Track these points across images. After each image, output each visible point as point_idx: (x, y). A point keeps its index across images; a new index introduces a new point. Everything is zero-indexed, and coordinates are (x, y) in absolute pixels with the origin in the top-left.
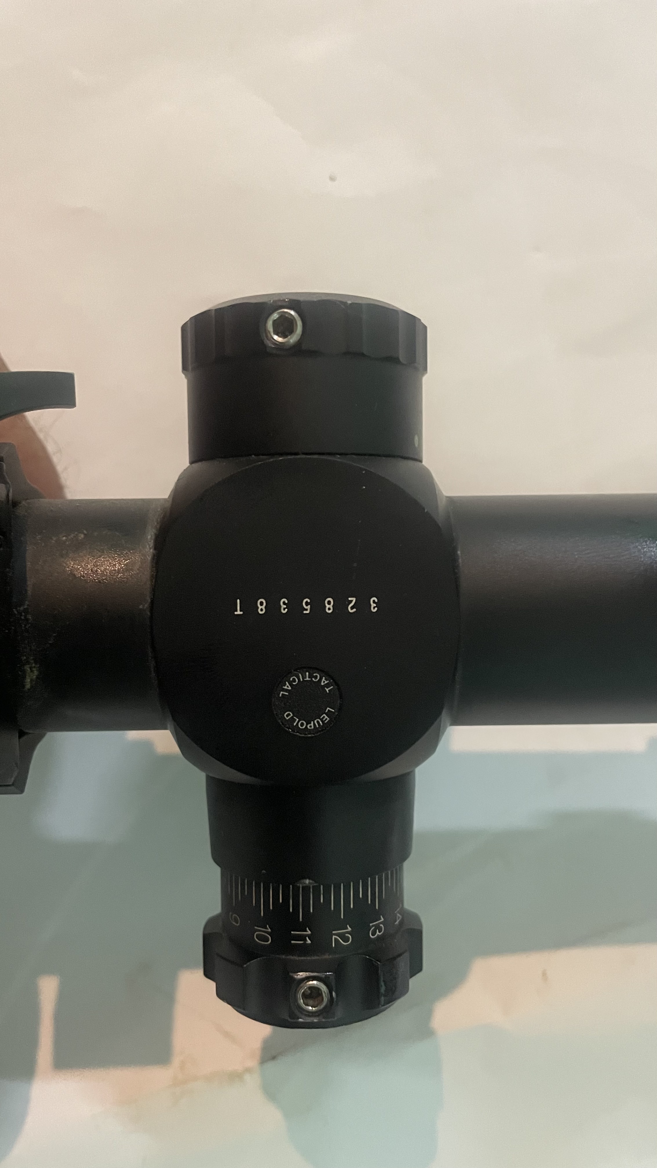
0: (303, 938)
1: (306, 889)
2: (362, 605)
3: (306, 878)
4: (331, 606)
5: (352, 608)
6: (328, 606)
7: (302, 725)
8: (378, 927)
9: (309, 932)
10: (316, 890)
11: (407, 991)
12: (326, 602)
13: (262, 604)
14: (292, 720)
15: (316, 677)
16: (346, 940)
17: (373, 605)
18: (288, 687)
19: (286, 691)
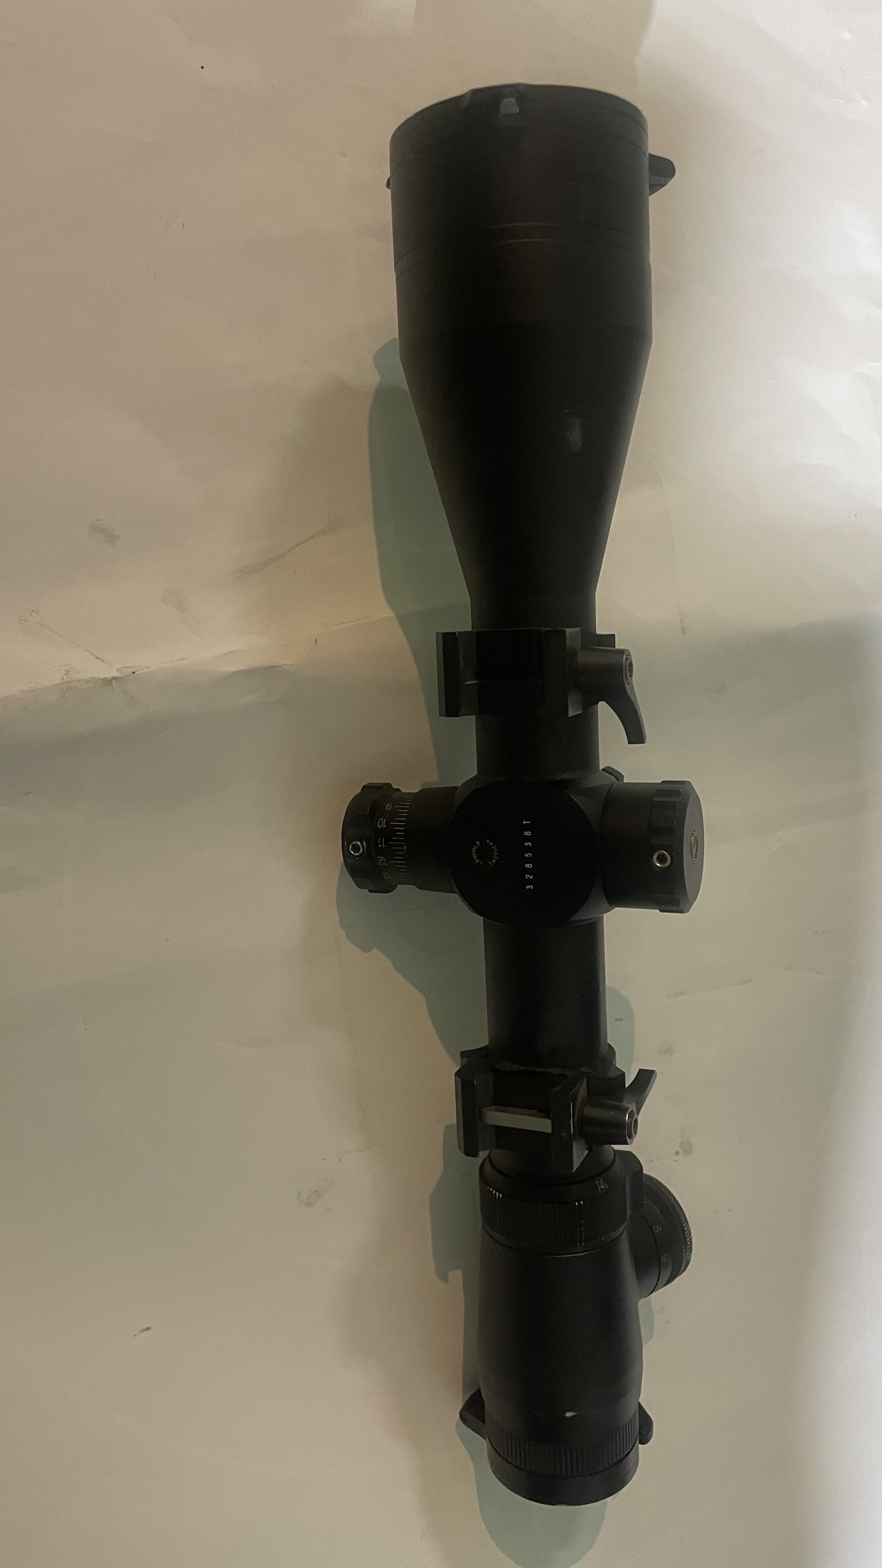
0: (381, 843)
1: (402, 846)
2: (529, 882)
3: (407, 846)
4: (528, 867)
5: (528, 876)
6: (528, 865)
7: (474, 850)
8: (387, 876)
9: (384, 846)
10: (402, 851)
11: (360, 887)
12: (531, 865)
13: (529, 833)
14: (476, 845)
15: (496, 857)
16: (381, 862)
17: (529, 887)
18: (491, 844)
19: (489, 843)
